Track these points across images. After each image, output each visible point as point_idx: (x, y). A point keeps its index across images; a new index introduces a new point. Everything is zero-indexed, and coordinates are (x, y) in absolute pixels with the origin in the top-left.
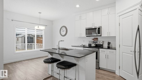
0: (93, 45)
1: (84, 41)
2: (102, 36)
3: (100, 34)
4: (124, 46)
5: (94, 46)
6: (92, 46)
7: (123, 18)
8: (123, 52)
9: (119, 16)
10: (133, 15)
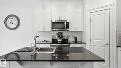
0: (60, 40)
1: (46, 36)
2: (69, 31)
3: (68, 28)
4: (95, 40)
5: (61, 42)
6: (58, 42)
7: (94, 15)
8: (94, 46)
9: (90, 13)
10: (105, 13)
